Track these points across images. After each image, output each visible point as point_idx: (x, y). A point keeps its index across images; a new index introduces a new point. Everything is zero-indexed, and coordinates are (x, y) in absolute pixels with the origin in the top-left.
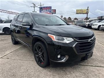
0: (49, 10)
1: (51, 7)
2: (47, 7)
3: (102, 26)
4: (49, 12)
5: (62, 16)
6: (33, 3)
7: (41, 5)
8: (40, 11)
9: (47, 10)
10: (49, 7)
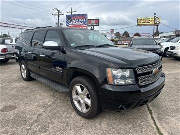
0: (82, 20)
1: (86, 15)
2: (79, 15)
3: (171, 49)
4: (82, 24)
5: (113, 30)
6: (57, 10)
7: (72, 13)
8: (68, 23)
9: (79, 20)
10: (84, 15)
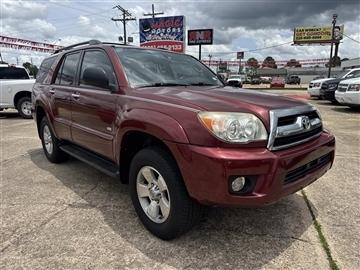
0: (174, 30)
1: (182, 18)
2: (166, 18)
4: (173, 38)
5: (243, 53)
7: (153, 15)
8: (143, 36)
10: (176, 18)
